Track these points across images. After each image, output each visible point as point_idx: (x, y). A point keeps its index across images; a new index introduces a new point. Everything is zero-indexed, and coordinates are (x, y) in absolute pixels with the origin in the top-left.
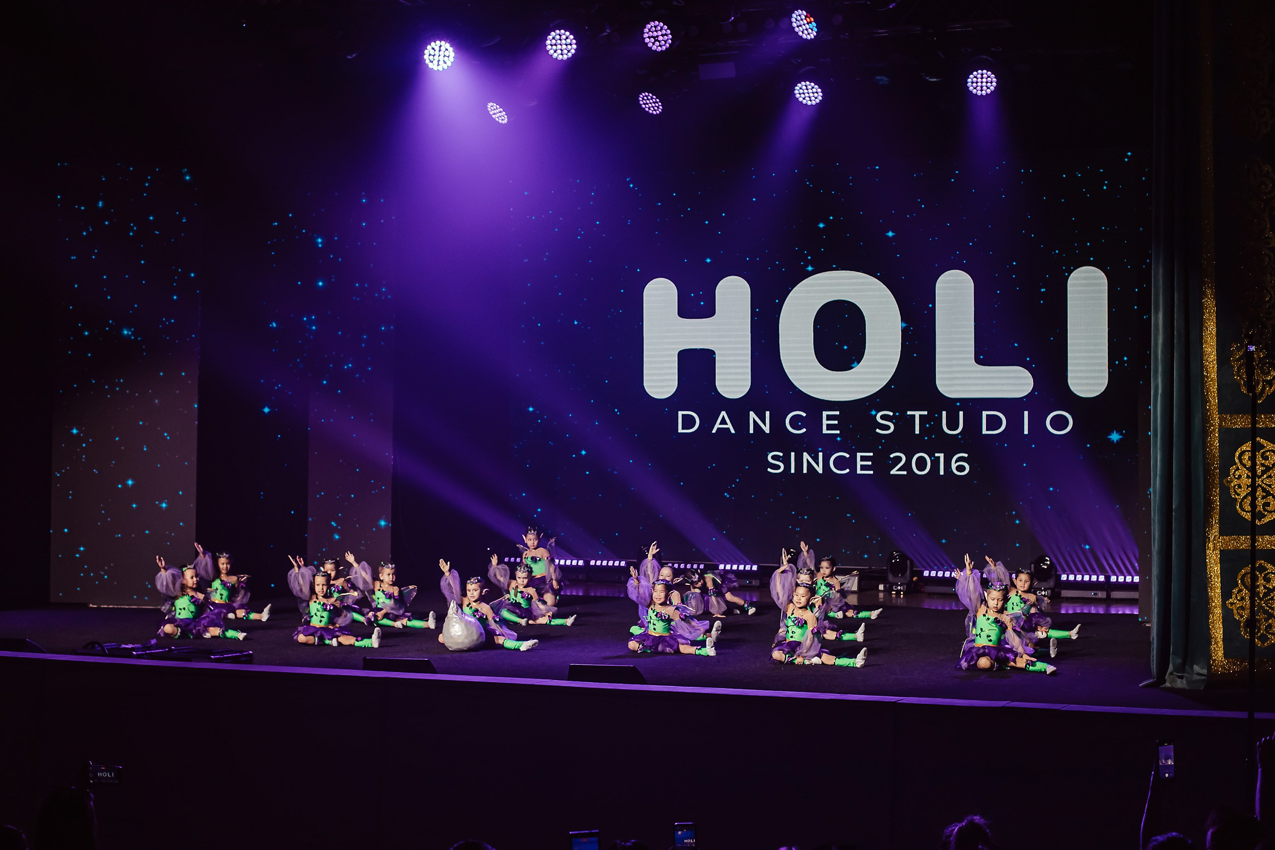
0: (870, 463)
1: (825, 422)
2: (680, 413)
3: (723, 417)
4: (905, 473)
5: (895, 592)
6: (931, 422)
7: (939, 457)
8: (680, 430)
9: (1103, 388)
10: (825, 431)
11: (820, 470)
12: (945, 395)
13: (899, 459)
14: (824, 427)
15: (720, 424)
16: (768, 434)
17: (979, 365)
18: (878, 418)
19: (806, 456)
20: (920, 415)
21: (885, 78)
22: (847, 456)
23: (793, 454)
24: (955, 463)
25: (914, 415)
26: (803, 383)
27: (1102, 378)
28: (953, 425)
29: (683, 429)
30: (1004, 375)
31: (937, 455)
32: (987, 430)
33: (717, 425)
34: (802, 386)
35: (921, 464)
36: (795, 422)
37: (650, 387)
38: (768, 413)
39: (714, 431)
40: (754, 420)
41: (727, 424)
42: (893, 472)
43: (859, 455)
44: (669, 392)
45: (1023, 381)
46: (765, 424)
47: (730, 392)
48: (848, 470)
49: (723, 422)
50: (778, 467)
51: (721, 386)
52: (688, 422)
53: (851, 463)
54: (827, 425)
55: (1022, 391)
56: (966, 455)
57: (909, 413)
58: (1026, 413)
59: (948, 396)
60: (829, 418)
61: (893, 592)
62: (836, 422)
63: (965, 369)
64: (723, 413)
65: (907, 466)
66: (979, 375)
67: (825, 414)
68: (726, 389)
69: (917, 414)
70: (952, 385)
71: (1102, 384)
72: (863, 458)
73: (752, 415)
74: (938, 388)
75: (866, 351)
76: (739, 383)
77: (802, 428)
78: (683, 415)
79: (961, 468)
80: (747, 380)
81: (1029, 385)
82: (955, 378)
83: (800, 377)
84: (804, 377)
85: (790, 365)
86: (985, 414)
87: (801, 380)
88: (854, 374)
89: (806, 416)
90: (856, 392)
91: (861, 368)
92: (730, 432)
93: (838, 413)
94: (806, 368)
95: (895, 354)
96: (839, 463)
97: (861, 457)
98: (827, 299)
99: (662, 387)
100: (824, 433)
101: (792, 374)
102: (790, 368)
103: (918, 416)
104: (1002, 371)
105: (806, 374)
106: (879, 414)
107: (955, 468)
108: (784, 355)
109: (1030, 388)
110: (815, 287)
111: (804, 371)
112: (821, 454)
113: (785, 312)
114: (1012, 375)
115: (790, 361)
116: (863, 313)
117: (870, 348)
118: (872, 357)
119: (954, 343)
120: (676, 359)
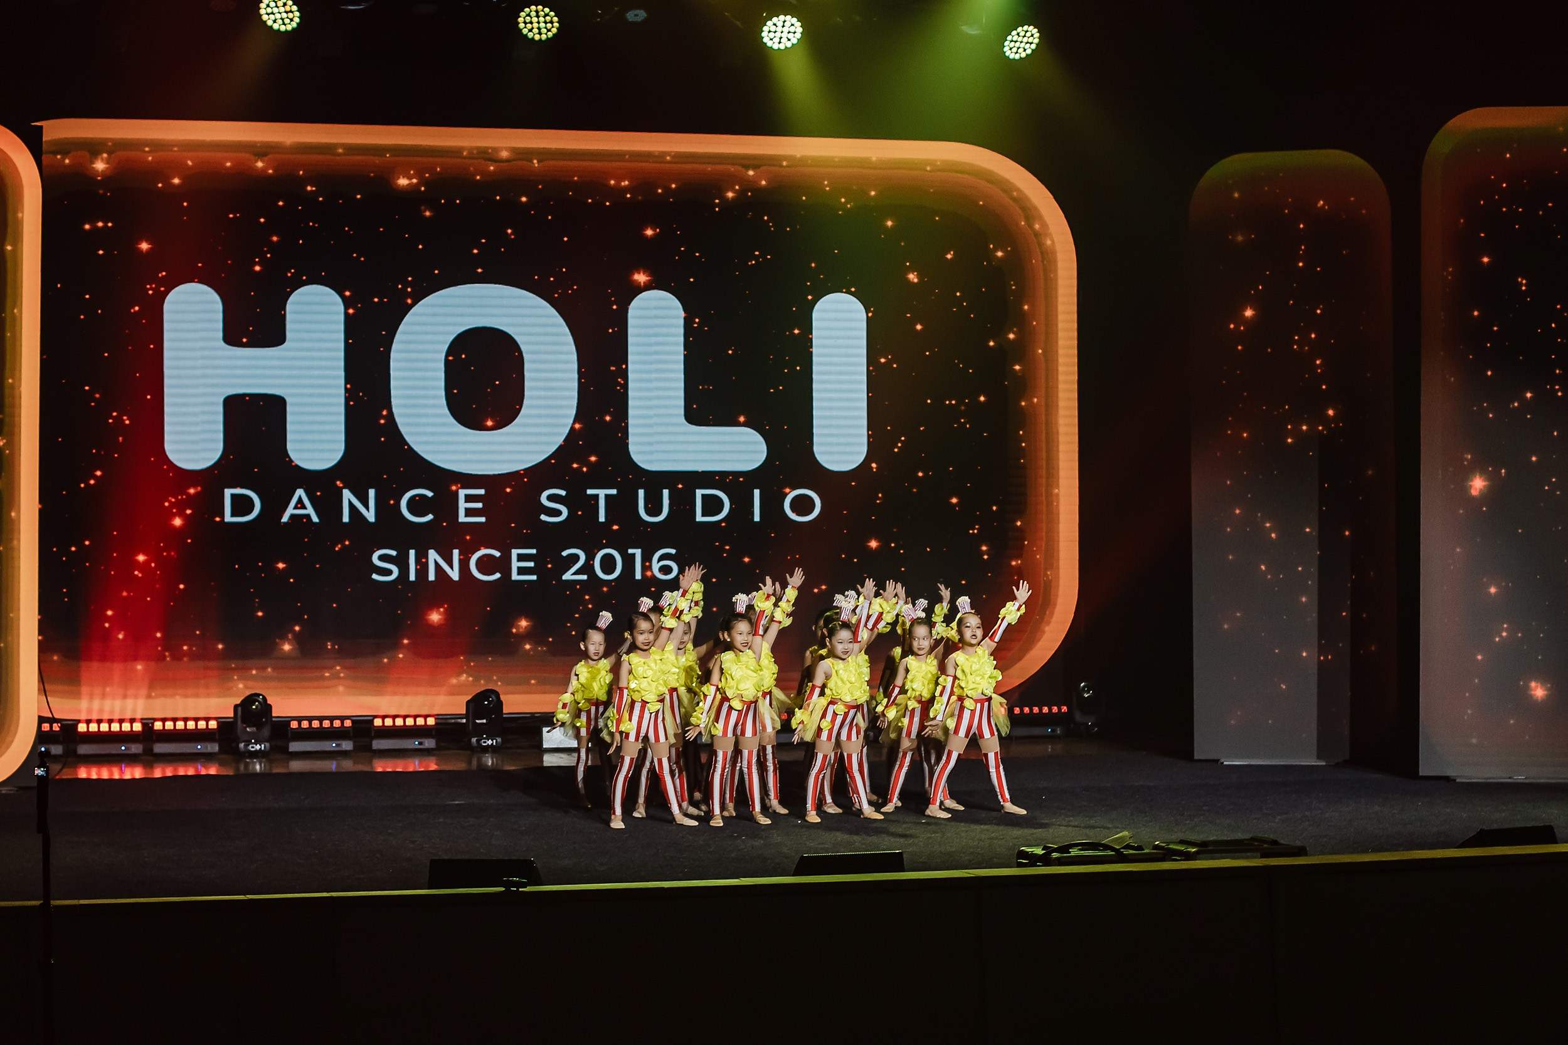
0: (531, 564)
1: (462, 505)
2: (228, 492)
3: (300, 498)
4: (585, 577)
6: (621, 507)
7: (634, 554)
8: (228, 518)
9: (860, 460)
10: (462, 518)
11: (455, 574)
12: (642, 466)
13: (576, 558)
14: (462, 512)
15: (296, 508)
16: (372, 523)
17: (690, 425)
18: (544, 500)
19: (433, 555)
20: (606, 496)
22: (497, 554)
23: (412, 553)
24: (659, 561)
25: (597, 496)
26: (429, 448)
27: (860, 445)
28: (654, 507)
29: (233, 515)
30: (727, 438)
31: (630, 551)
32: (703, 516)
33: (290, 511)
34: (427, 452)
35: (608, 564)
36: (417, 505)
37: (176, 451)
38: (372, 493)
39: (285, 519)
40: (350, 503)
41: (305, 508)
42: (567, 576)
43: (515, 552)
44: (209, 460)
45: (751, 448)
46: (367, 508)
47: (313, 460)
48: (498, 575)
49: (300, 504)
50: (389, 572)
51: (295, 451)
52: (242, 505)
53: (503, 565)
54: (467, 509)
55: (752, 461)
56: (673, 551)
57: (589, 492)
58: (757, 492)
59: (646, 468)
60: (469, 499)
62: (480, 505)
63: (672, 429)
64: (300, 492)
65: (588, 568)
66: (691, 438)
67: (462, 493)
68: (305, 455)
69: (602, 493)
70: (651, 453)
71: (858, 453)
72: (521, 558)
73: (347, 495)
74: (632, 456)
75: (525, 402)
76: (326, 446)
77: (428, 514)
78: (233, 496)
79: (666, 570)
80: (338, 441)
81: (761, 452)
82: (658, 443)
83: (424, 438)
84: (431, 439)
85: (406, 420)
86: (699, 493)
87: (426, 443)
88: (507, 434)
89: (432, 496)
90: (510, 461)
91: (518, 425)
92: (311, 520)
93: (482, 492)
94: (433, 425)
95: (570, 407)
96: (485, 565)
97: (519, 555)
98: (466, 325)
99: (197, 451)
100: (460, 521)
101: (411, 434)
102: (408, 425)
103: (604, 496)
104: (724, 434)
105: (433, 434)
106: (544, 493)
107: (657, 570)
108: (398, 406)
109: (763, 457)
110: (447, 306)
111: (430, 429)
112: (456, 552)
113: (399, 343)
114: (738, 439)
115: (408, 416)
116: (521, 347)
117: (531, 398)
118: (534, 412)
119: (655, 394)
120: (221, 409)
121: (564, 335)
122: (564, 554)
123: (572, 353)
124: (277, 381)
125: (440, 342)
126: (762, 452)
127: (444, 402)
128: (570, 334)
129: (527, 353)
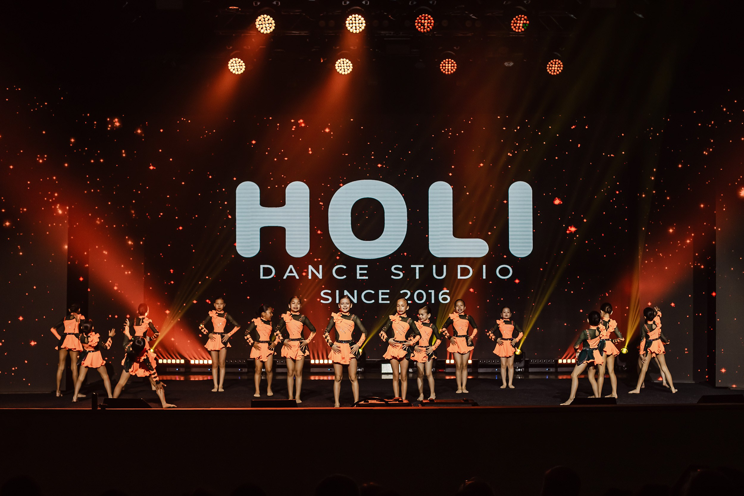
0: (387, 296)
1: (358, 272)
2: (262, 267)
3: (291, 269)
6: (426, 272)
7: (431, 293)
8: (262, 277)
9: (529, 252)
12: (435, 255)
13: (406, 294)
14: (358, 275)
15: (289, 273)
16: (321, 279)
17: (455, 238)
18: (393, 270)
20: (419, 268)
22: (373, 292)
23: (337, 291)
24: (441, 296)
25: (416, 268)
26: (345, 248)
27: (530, 246)
28: (440, 273)
29: (264, 276)
30: (471, 244)
31: (430, 291)
32: (461, 276)
33: (287, 274)
34: (344, 250)
35: (420, 296)
36: (340, 272)
37: (241, 250)
38: (321, 267)
39: (285, 278)
40: (312, 271)
41: (293, 273)
43: (380, 291)
44: (254, 253)
45: (482, 248)
46: (319, 273)
47: (296, 253)
48: (373, 301)
49: (291, 272)
50: (328, 300)
51: (289, 250)
52: (267, 272)
53: (376, 297)
54: (360, 273)
55: (482, 253)
56: (448, 291)
57: (412, 266)
58: (484, 266)
59: (436, 256)
60: (361, 269)
62: (366, 272)
63: (447, 240)
64: (291, 267)
65: (411, 298)
66: (456, 244)
67: (358, 267)
68: (293, 251)
69: (417, 267)
70: (438, 250)
71: (529, 250)
74: (431, 251)
75: (385, 229)
76: (302, 248)
77: (344, 276)
78: (264, 268)
79: (445, 299)
80: (307, 246)
81: (486, 250)
82: (441, 246)
83: (342, 245)
84: (345, 245)
85: (335, 237)
86: (459, 267)
87: (343, 246)
88: (377, 243)
89: (346, 268)
90: (379, 254)
91: (382, 239)
92: (296, 278)
93: (367, 266)
94: (346, 239)
95: (404, 231)
96: (368, 297)
97: (382, 293)
98: (360, 197)
99: (249, 250)
100: (357, 278)
101: (337, 243)
102: (336, 239)
103: (418, 268)
104: (470, 242)
105: (346, 243)
106: (393, 267)
107: (441, 299)
108: (332, 231)
109: (487, 252)
110: (351, 189)
111: (345, 241)
112: (356, 291)
113: (332, 205)
114: (476, 244)
115: (336, 235)
116: (383, 206)
117: (387, 228)
118: (388, 233)
119: (440, 225)
120: (259, 233)
121: (402, 201)
122: (401, 292)
123: (405, 209)
124: (282, 221)
125: (349, 205)
127: (351, 229)
128: (404, 200)
129: (386, 209)
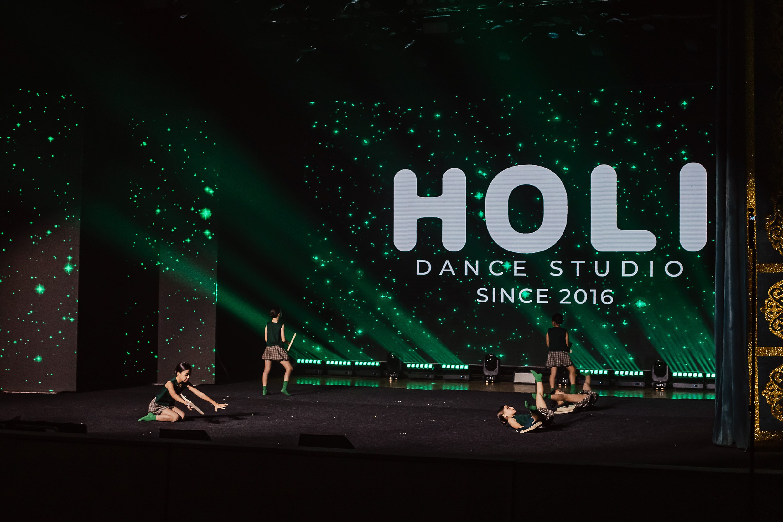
0: (546, 296)
1: (516, 268)
2: (418, 262)
3: (447, 264)
4: (570, 303)
5: (561, 384)
6: (587, 269)
7: (593, 292)
8: (418, 273)
9: (703, 246)
11: (512, 300)
12: (597, 249)
13: (566, 293)
14: (515, 271)
15: (445, 269)
16: (477, 276)
17: (619, 230)
18: (552, 266)
19: (503, 291)
21: (555, 34)
22: (531, 291)
23: (494, 289)
24: (604, 296)
25: (576, 263)
26: (502, 242)
27: (703, 239)
29: (420, 272)
30: (637, 236)
31: (591, 290)
32: (625, 274)
33: (443, 270)
34: (501, 244)
35: (581, 297)
36: (496, 268)
37: (398, 243)
38: (477, 262)
39: (441, 274)
40: (468, 267)
41: (449, 269)
42: (562, 302)
43: (539, 290)
44: (410, 247)
45: (649, 241)
46: (475, 269)
47: (452, 247)
48: (531, 301)
49: (447, 267)
50: (484, 299)
51: (445, 243)
52: (424, 267)
53: (534, 296)
54: (518, 270)
55: (649, 247)
56: (611, 291)
57: (572, 262)
58: (651, 262)
59: (599, 250)
60: (519, 265)
61: (559, 384)
62: (523, 268)
63: (611, 232)
64: (447, 262)
65: (571, 298)
66: (620, 236)
67: (516, 262)
68: (450, 245)
70: (601, 243)
71: (702, 243)
72: (541, 293)
73: (467, 263)
74: (592, 245)
75: (544, 220)
76: (458, 241)
77: (500, 272)
78: (420, 263)
80: (463, 239)
81: (653, 243)
82: (604, 238)
83: (499, 237)
84: (502, 237)
85: (492, 229)
86: (624, 262)
87: (500, 239)
88: (536, 235)
89: (503, 264)
90: (537, 248)
91: (540, 231)
92: (452, 274)
93: (524, 262)
94: (503, 231)
95: (564, 222)
96: (526, 296)
98: (518, 184)
99: (406, 244)
100: (515, 275)
101: (494, 235)
102: (493, 231)
103: (579, 264)
104: (635, 234)
105: (503, 235)
106: (552, 262)
107: (603, 300)
108: (489, 222)
109: (654, 245)
110: (509, 176)
111: (502, 233)
112: (513, 289)
113: (489, 193)
114: (642, 236)
115: (493, 227)
116: (542, 194)
117: (546, 218)
118: (548, 224)
119: (603, 215)
120: (416, 225)
121: (562, 188)
122: (561, 291)
123: (565, 196)
124: (438, 212)
125: (507, 193)
126: (655, 242)
127: (508, 220)
128: (564, 186)
129: (545, 197)
